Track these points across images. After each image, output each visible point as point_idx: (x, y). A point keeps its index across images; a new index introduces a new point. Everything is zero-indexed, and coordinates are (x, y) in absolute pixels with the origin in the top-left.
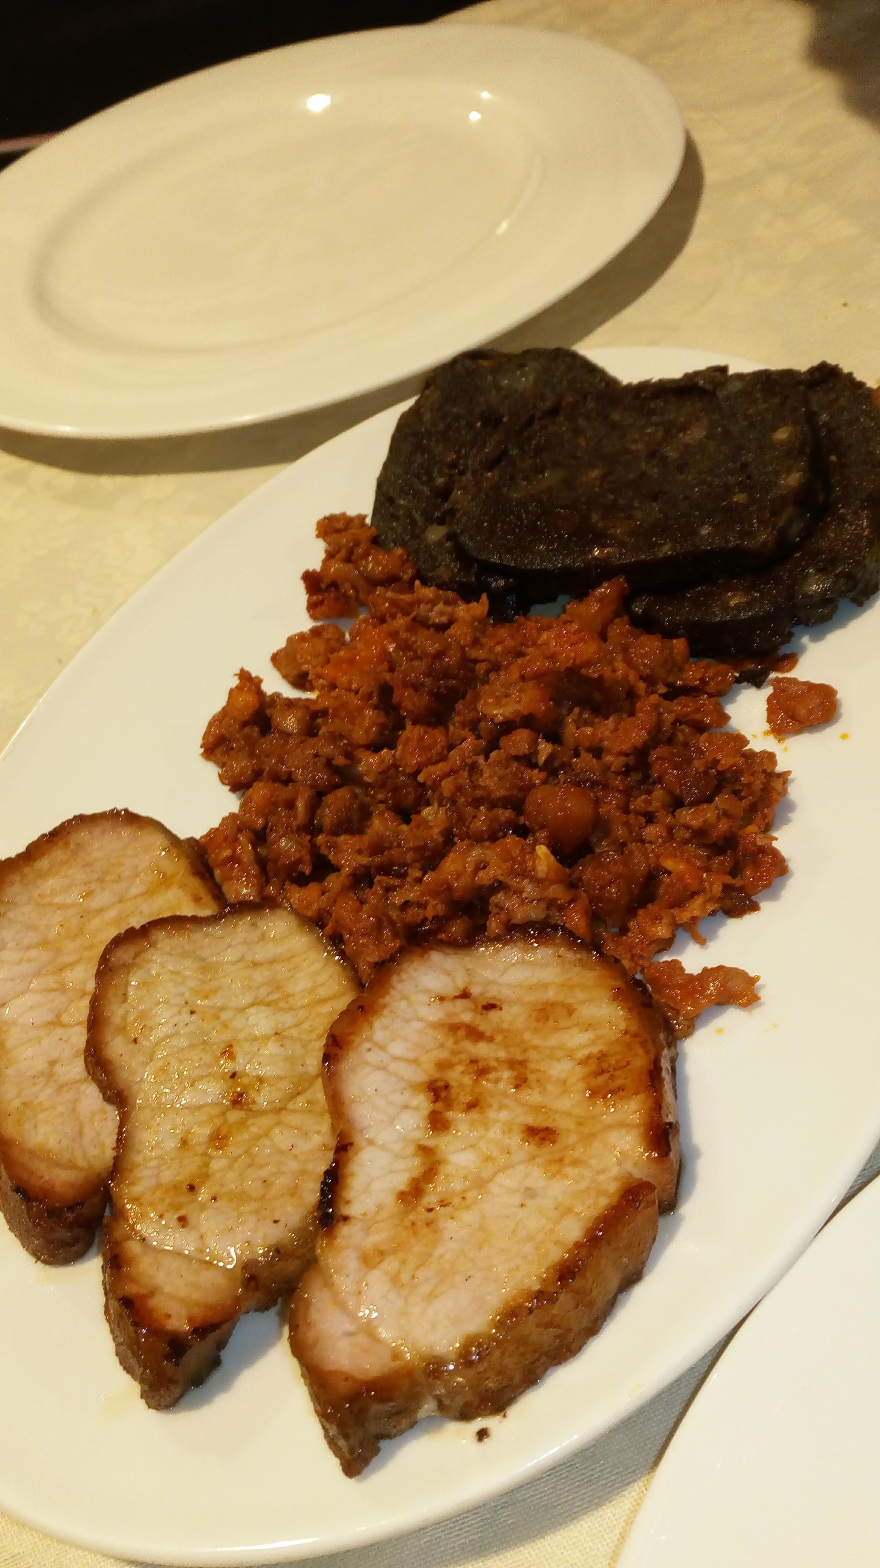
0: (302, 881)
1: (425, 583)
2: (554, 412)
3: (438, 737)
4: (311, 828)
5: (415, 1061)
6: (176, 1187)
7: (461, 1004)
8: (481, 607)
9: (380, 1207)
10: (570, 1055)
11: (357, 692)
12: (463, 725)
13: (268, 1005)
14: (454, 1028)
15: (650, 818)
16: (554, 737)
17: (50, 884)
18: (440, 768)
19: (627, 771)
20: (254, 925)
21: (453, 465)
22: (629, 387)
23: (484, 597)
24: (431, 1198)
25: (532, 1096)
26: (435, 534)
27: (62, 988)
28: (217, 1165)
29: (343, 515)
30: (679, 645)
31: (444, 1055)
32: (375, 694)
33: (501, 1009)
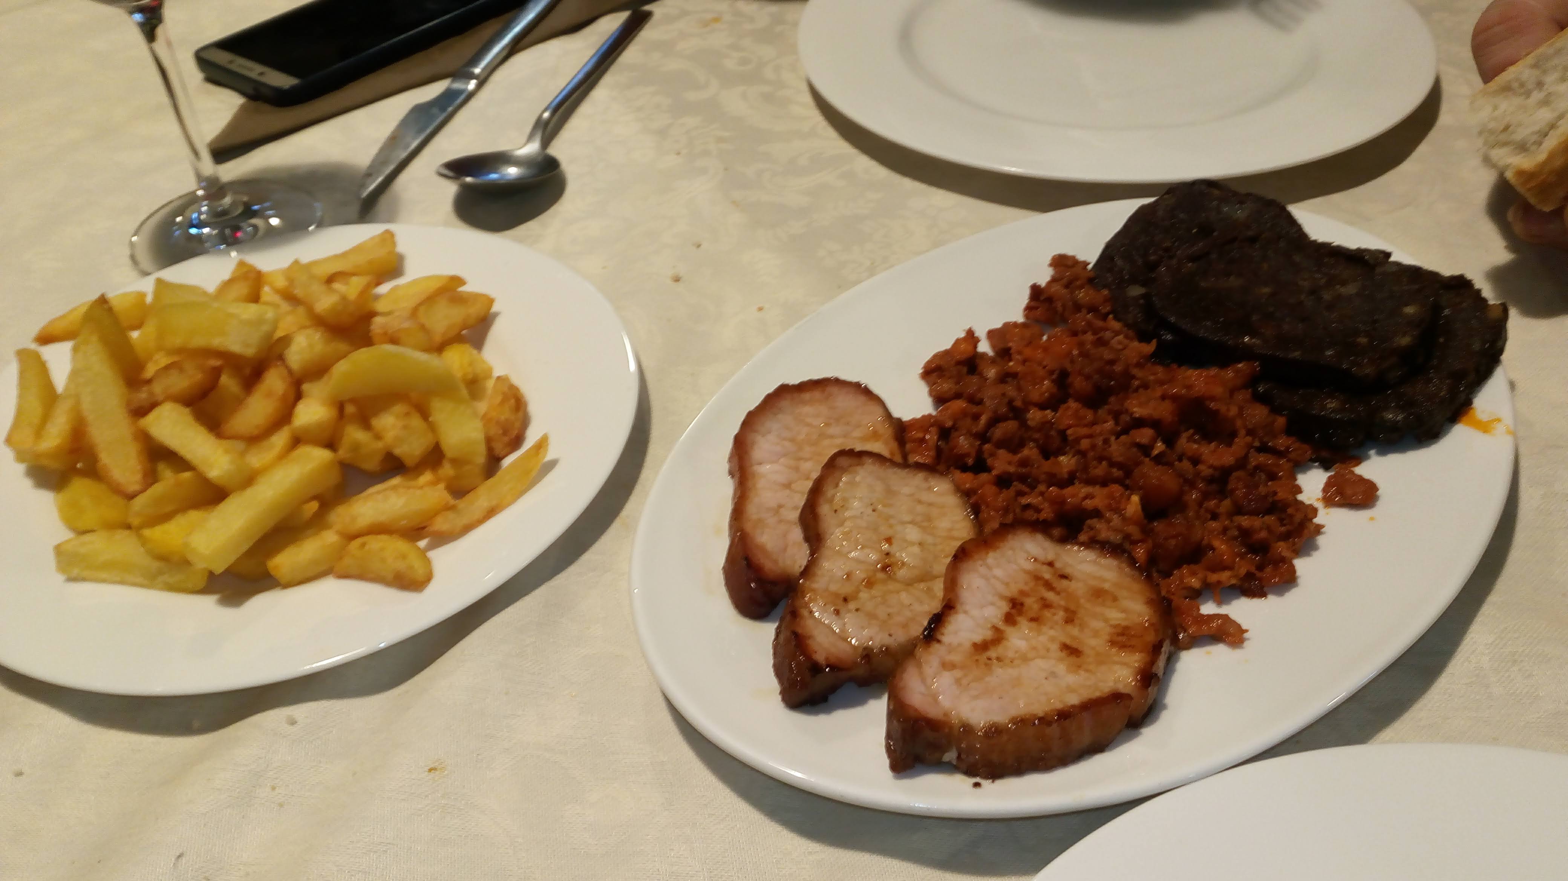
0: (964, 469)
1: (1117, 319)
2: (1253, 240)
3: (1089, 415)
4: (983, 437)
5: (1007, 584)
6: (836, 595)
7: (1045, 568)
8: (1150, 348)
9: (960, 645)
10: (1106, 620)
11: (1044, 367)
12: (1110, 412)
13: (920, 527)
14: (1037, 578)
15: (1215, 517)
16: (1170, 442)
17: (807, 409)
18: (1084, 431)
19: (1210, 480)
20: (926, 480)
21: (1167, 250)
22: (1315, 241)
23: (1154, 342)
24: (992, 653)
25: (1074, 631)
26: (1136, 291)
27: (797, 469)
28: (864, 595)
29: (1073, 258)
30: (1281, 421)
31: (1026, 588)
32: (1057, 372)
33: (1070, 581)
